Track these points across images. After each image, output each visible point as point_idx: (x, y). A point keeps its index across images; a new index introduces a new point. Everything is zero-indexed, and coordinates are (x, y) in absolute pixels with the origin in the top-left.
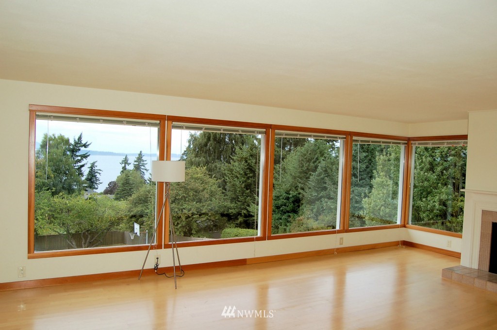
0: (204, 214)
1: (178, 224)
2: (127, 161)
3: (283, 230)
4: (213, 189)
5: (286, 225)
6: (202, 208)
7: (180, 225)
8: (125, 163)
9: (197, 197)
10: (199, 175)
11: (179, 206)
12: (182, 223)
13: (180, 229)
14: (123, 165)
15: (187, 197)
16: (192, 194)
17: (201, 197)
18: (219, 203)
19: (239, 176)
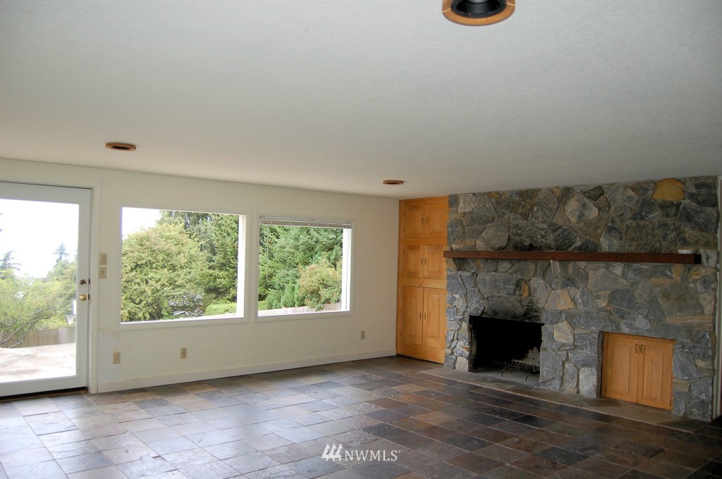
0: (179, 286)
1: (141, 301)
2: (64, 250)
3: (291, 290)
4: (193, 251)
5: (295, 283)
6: (176, 279)
7: (143, 303)
8: (61, 254)
9: (169, 263)
10: (173, 233)
11: (142, 276)
12: (147, 299)
13: (144, 309)
14: (58, 256)
15: (154, 263)
16: (161, 258)
17: (174, 263)
18: (202, 270)
19: (230, 231)
